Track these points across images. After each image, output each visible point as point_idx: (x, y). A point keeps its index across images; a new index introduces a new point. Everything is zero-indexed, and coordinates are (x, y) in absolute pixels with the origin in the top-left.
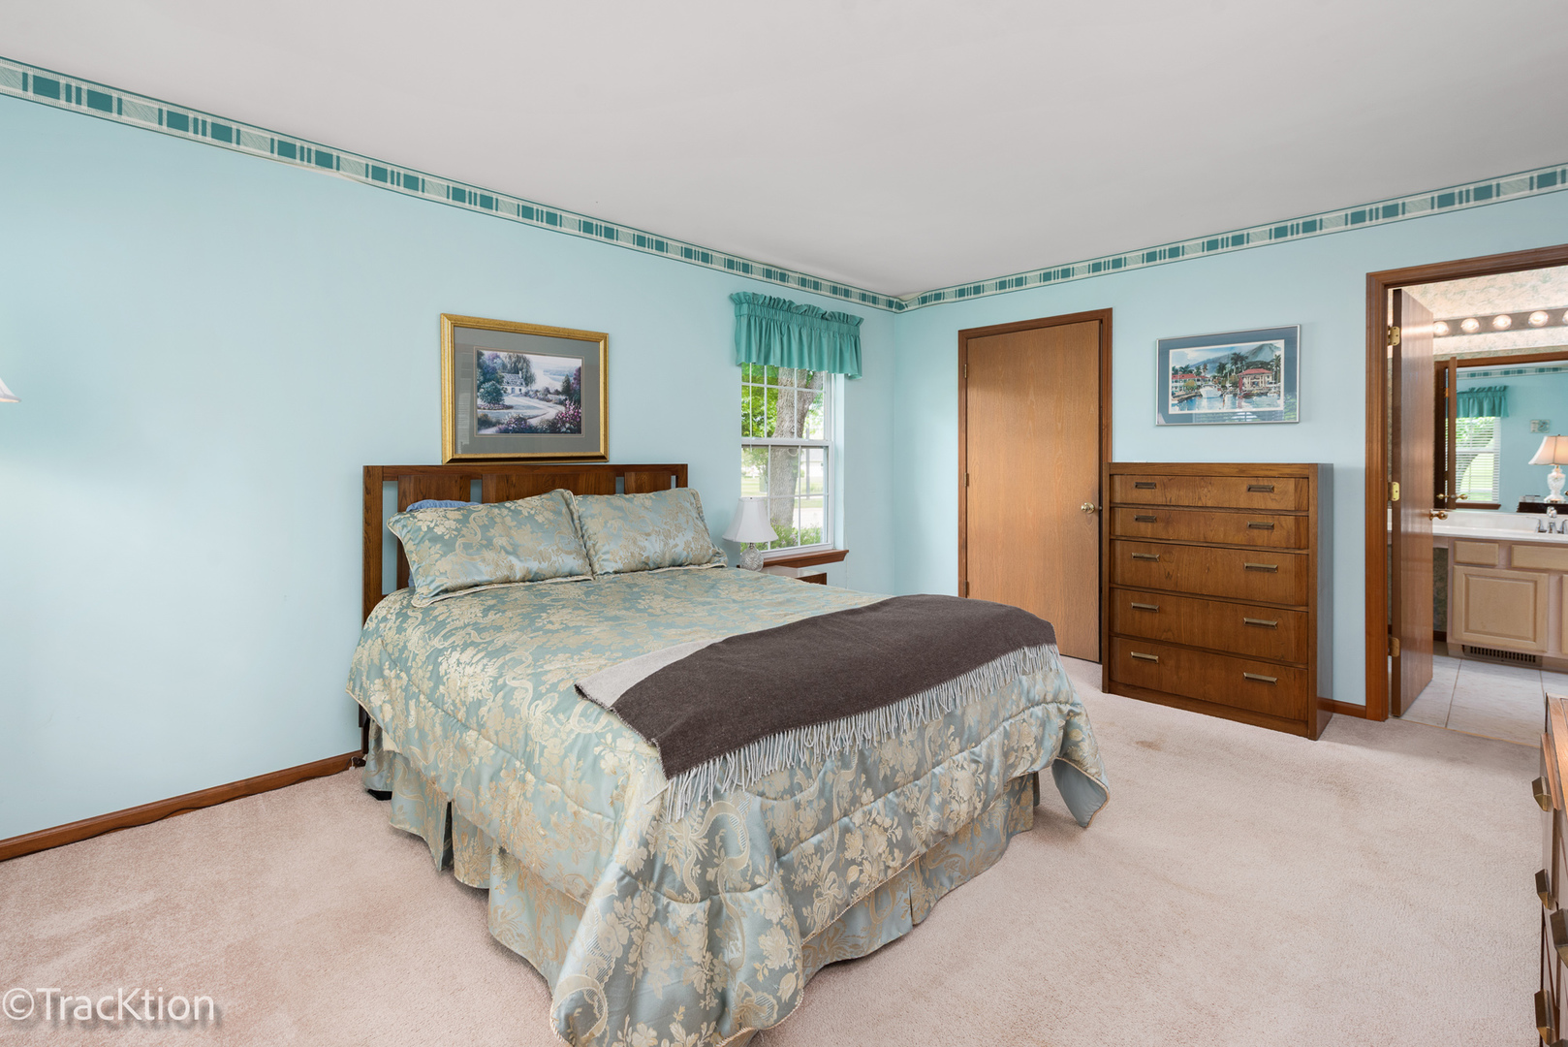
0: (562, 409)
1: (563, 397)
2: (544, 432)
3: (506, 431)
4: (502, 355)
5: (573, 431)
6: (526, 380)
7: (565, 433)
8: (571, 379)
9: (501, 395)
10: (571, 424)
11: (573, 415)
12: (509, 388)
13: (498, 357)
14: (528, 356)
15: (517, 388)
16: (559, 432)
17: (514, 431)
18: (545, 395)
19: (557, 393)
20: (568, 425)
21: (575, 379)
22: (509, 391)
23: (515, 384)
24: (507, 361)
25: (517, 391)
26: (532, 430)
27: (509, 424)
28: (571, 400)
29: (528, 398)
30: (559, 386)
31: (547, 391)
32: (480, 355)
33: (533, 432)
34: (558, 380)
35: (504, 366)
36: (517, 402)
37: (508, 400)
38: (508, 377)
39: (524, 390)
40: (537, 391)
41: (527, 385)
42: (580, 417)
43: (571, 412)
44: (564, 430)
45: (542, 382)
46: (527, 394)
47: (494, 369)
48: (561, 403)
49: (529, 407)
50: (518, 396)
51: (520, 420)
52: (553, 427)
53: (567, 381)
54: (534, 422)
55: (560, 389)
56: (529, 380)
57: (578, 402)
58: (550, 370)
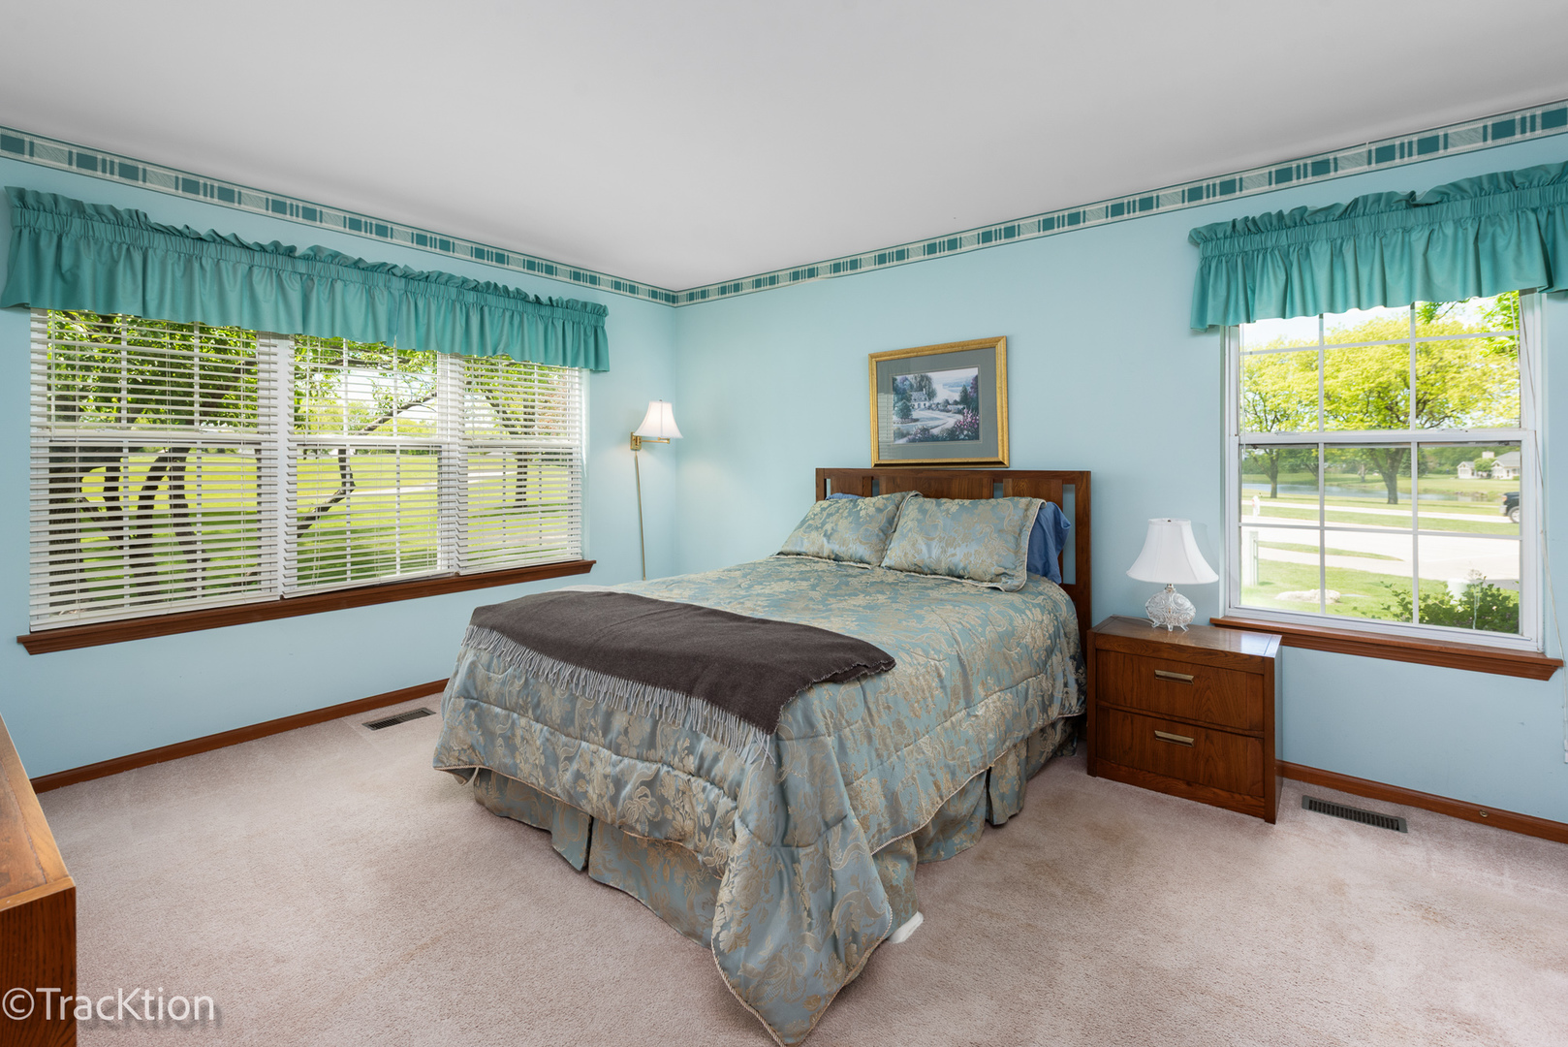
0: (960, 417)
1: (961, 407)
2: (944, 440)
3: (913, 441)
4: (910, 377)
5: (971, 438)
6: (929, 395)
7: (963, 439)
8: (969, 389)
9: (910, 410)
10: (969, 431)
11: (971, 422)
12: (916, 404)
13: (907, 379)
14: (930, 374)
15: (922, 404)
16: (958, 439)
17: (920, 440)
18: (945, 407)
19: (956, 403)
20: (965, 432)
21: (972, 388)
22: (916, 406)
23: (920, 400)
24: (913, 381)
25: (922, 406)
26: (935, 439)
27: (915, 435)
28: (968, 408)
29: (930, 411)
30: (957, 397)
31: (947, 402)
32: (894, 380)
33: (938, 441)
34: (956, 392)
35: (911, 385)
36: (924, 415)
37: (915, 414)
38: (915, 395)
39: (928, 404)
40: (938, 404)
41: (930, 399)
42: (978, 424)
43: (969, 420)
44: (962, 437)
45: (943, 394)
46: (930, 408)
47: (904, 390)
48: (960, 412)
49: (932, 419)
50: (923, 410)
51: (925, 430)
52: (952, 435)
53: (965, 391)
54: (935, 431)
55: (958, 399)
56: (931, 395)
57: (976, 410)
58: (948, 383)
